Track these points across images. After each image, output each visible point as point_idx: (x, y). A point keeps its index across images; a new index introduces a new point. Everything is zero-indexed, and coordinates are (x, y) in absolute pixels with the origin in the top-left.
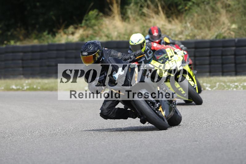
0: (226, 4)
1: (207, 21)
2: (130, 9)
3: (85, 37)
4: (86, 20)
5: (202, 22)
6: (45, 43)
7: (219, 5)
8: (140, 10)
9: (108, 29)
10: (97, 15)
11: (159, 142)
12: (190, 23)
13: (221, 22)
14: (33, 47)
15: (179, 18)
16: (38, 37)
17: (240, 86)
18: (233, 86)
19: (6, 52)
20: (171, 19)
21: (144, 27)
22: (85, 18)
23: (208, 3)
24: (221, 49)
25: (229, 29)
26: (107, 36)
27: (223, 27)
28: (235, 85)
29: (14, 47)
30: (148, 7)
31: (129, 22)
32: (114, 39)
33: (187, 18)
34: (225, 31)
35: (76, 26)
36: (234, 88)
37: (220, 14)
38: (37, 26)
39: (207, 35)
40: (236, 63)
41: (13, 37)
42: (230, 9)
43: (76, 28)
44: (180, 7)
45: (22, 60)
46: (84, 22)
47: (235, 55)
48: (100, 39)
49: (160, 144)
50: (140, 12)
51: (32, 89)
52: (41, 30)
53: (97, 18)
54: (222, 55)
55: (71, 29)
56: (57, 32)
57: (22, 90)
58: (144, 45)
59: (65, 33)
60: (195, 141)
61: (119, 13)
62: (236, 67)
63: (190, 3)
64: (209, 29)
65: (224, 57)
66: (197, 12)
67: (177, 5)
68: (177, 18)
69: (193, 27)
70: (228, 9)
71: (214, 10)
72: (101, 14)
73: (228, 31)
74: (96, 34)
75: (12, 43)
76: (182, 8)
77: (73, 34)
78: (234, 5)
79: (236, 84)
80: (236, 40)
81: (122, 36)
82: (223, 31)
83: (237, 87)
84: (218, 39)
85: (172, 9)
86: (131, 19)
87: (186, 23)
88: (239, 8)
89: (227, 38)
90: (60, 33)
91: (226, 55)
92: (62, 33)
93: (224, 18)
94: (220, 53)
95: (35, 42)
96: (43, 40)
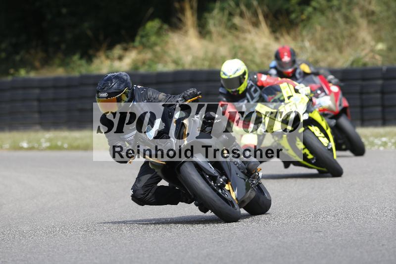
0: (367, 11)
1: (336, 38)
2: (213, 18)
3: (139, 64)
4: (142, 37)
5: (329, 40)
6: (76, 74)
7: (357, 12)
8: (229, 20)
9: (177, 51)
10: (160, 28)
11: (259, 233)
12: (309, 41)
13: (360, 40)
14: (57, 79)
15: (292, 33)
16: (64, 64)
17: (390, 142)
18: (380, 143)
19: (14, 87)
20: (278, 35)
21: (234, 47)
22: (141, 33)
23: (339, 9)
24: (360, 82)
25: (372, 51)
26: (176, 62)
27: (362, 47)
28: (383, 142)
29: (25, 80)
30: (242, 15)
31: (211, 40)
32: (187, 67)
33: (304, 33)
34: (366, 55)
35: (125, 45)
36: (381, 145)
37: (358, 26)
38: (63, 46)
39: (337, 60)
40: (384, 107)
41: (24, 64)
42: (374, 18)
43: (126, 49)
44: (293, 16)
45: (39, 100)
46: (138, 39)
47: (383, 93)
48: (164, 66)
49: (260, 237)
50: (229, 24)
51: (54, 148)
52: (69, 53)
53: (159, 33)
54: (361, 93)
55: (117, 51)
56: (95, 56)
57: (39, 149)
58: (245, 78)
59: (108, 57)
60: (317, 232)
61: (195, 25)
62: (383, 112)
63: (310, 9)
64: (341, 50)
65: (364, 97)
66: (320, 24)
67: (288, 13)
68: (288, 33)
69: (314, 48)
70: (370, 18)
71: (348, 20)
72: (166, 26)
73: (371, 55)
74: (158, 58)
75: (23, 73)
76: (297, 17)
77: (120, 58)
78: (381, 12)
79: (384, 139)
80: (384, 68)
81: (199, 62)
82: (363, 53)
83: (385, 144)
84: (355, 66)
85: (281, 18)
86: (215, 36)
87: (303, 41)
88: (388, 18)
89: (370, 66)
90: (100, 56)
91: (368, 93)
92: (103, 57)
93: (365, 33)
94: (357, 89)
95: (60, 72)
96: (73, 69)
